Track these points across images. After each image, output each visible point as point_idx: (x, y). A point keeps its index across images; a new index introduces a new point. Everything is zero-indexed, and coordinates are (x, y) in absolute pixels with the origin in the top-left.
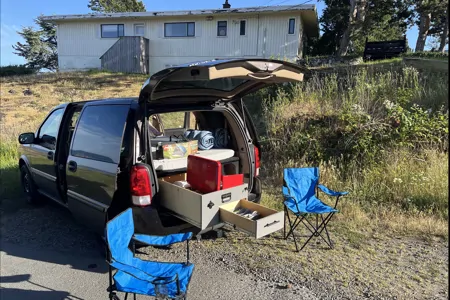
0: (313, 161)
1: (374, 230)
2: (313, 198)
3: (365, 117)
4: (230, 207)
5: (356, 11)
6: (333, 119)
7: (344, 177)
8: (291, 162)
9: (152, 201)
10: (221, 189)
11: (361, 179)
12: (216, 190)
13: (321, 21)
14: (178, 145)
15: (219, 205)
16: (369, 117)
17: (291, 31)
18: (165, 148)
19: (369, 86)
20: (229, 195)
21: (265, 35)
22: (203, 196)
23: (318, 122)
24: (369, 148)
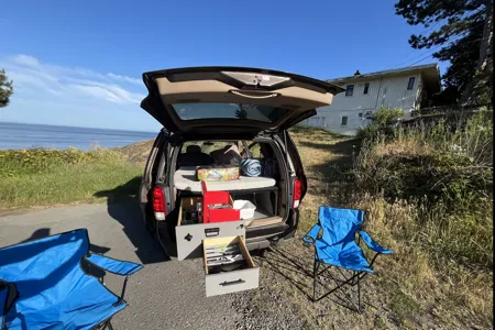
0: (391, 197)
1: (437, 300)
2: (353, 243)
3: (467, 160)
5: (485, 64)
6: (428, 160)
7: (422, 220)
9: (166, 218)
11: (444, 225)
13: (444, 77)
14: (213, 170)
16: (472, 160)
17: (410, 87)
18: (199, 172)
19: (482, 128)
20: (217, 230)
21: (385, 92)
22: (178, 227)
23: (409, 161)
24: (462, 193)
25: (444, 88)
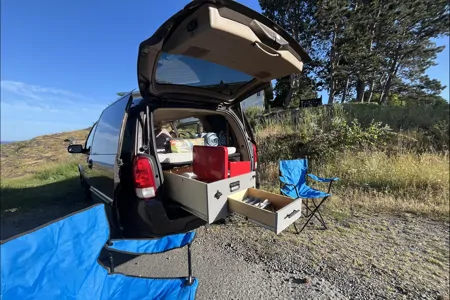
1: (351, 209)
2: (304, 185)
4: (238, 196)
8: (271, 163)
9: (156, 193)
10: (229, 177)
12: (223, 178)
14: (186, 141)
15: (227, 195)
18: (173, 142)
20: (237, 183)
22: (209, 185)
23: (284, 139)
25: (275, 97)
